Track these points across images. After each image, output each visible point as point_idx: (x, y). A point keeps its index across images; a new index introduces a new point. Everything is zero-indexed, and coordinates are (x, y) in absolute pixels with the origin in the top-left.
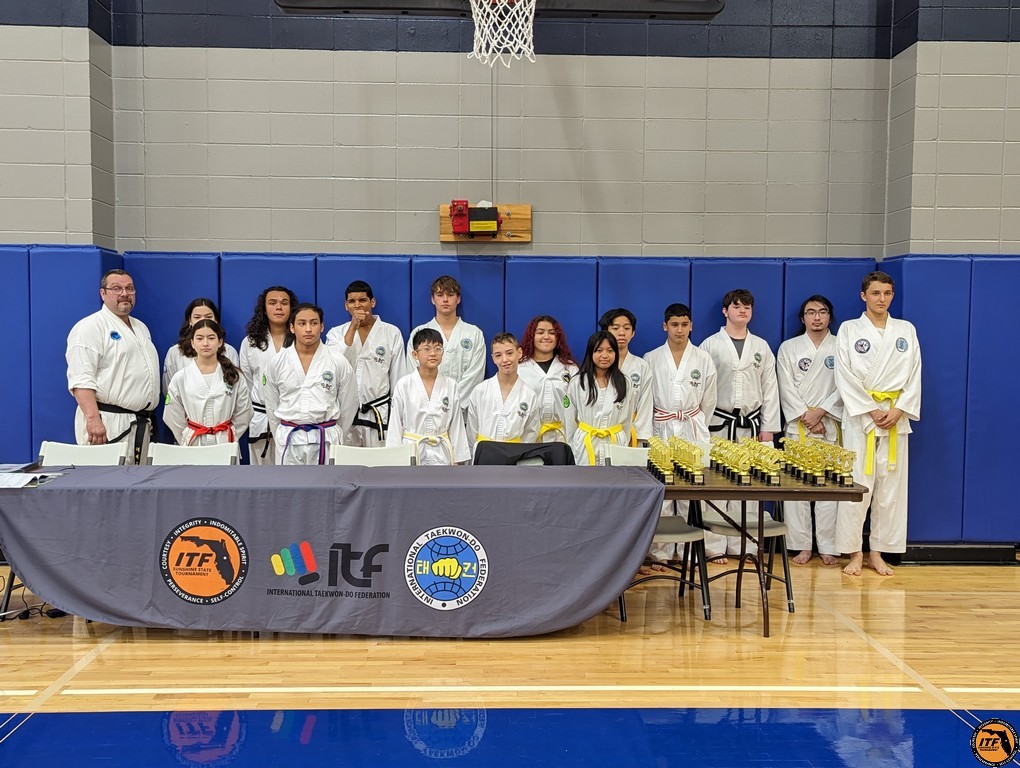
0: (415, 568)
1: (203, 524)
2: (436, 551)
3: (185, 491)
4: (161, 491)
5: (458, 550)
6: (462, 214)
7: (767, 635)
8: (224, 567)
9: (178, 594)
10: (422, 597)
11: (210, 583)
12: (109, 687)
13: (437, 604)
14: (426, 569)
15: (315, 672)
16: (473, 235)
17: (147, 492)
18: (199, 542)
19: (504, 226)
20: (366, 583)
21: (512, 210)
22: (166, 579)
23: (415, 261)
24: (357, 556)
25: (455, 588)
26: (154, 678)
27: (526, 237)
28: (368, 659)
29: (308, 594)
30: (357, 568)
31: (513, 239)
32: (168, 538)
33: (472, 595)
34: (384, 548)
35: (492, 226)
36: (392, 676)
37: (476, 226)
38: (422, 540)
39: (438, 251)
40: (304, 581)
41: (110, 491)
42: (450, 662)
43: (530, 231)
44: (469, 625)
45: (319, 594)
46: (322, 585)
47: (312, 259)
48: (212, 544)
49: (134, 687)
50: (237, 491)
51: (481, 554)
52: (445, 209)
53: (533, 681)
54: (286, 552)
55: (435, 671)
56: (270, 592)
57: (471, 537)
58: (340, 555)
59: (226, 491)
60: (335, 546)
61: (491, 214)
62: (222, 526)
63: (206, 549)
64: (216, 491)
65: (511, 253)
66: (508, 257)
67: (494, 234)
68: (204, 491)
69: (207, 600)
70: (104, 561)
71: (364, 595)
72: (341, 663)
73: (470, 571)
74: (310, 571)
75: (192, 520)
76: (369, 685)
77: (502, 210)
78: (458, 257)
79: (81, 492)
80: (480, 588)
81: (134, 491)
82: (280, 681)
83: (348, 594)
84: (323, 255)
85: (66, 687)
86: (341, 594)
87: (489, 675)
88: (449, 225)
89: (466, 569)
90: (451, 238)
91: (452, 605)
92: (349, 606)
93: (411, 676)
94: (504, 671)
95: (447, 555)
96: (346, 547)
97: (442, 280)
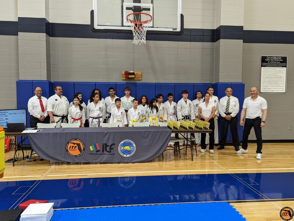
0: (120, 148)
1: (75, 140)
2: (125, 145)
3: (71, 133)
4: (66, 133)
5: (129, 144)
6: (127, 74)
7: (192, 160)
8: (80, 149)
9: (70, 155)
10: (122, 154)
11: (77, 152)
12: (57, 174)
13: (125, 156)
14: (123, 148)
15: (100, 170)
16: (129, 78)
17: (63, 133)
18: (74, 144)
19: (136, 76)
20: (110, 152)
21: (138, 73)
22: (67, 152)
23: (117, 84)
24: (108, 146)
25: (129, 152)
26: (66, 172)
27: (141, 79)
28: (111, 167)
29: (98, 154)
30: (108, 149)
31: (138, 79)
32: (68, 143)
33: (132, 154)
34: (114, 144)
35: (133, 76)
36: (117, 170)
37: (130, 76)
38: (122, 142)
39: (122, 81)
40: (97, 152)
41: (55, 133)
42: (128, 167)
43: (141, 77)
44: (131, 161)
45: (100, 154)
46: (101, 152)
47: (94, 83)
48: (77, 144)
49: (62, 174)
50: (83, 133)
51: (134, 145)
52: (123, 73)
53: (146, 170)
54: (93, 146)
55: (126, 169)
56: (90, 154)
57: (132, 142)
58: (105, 146)
59: (80, 133)
60: (103, 144)
61: (133, 74)
62: (79, 140)
63: (76, 145)
64: (78, 133)
65: (137, 82)
66: (137, 83)
67: (134, 78)
68: (75, 133)
69: (76, 156)
70: (54, 148)
71: (110, 154)
72: (106, 168)
73: (132, 148)
74: (98, 149)
75: (73, 139)
76: (112, 172)
77: (136, 73)
78: (126, 83)
79: (49, 133)
80: (134, 152)
81: (60, 133)
82: (93, 172)
83: (106, 154)
84: (97, 82)
85: (48, 175)
86: (105, 154)
87: (137, 170)
88: (124, 76)
89: (131, 148)
90: (124, 79)
91: (128, 156)
92: (106, 156)
93: (121, 170)
94: (140, 169)
95: (127, 146)
96: (106, 144)
97: (127, 88)
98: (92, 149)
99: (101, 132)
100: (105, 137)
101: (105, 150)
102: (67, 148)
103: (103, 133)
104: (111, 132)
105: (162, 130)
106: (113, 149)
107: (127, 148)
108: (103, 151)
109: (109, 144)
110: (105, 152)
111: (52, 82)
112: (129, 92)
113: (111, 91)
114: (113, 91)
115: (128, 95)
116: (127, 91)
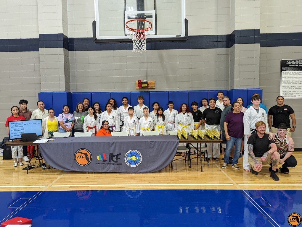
0: (127, 158)
1: (83, 150)
2: (131, 155)
3: (79, 143)
4: (74, 143)
5: (135, 155)
6: (140, 83)
7: (202, 172)
8: (87, 159)
9: (78, 164)
10: (128, 164)
11: (84, 162)
12: (61, 185)
13: (131, 166)
14: (129, 158)
15: (104, 181)
16: (143, 87)
17: (71, 143)
18: (82, 153)
19: (149, 85)
20: (117, 162)
21: (151, 82)
22: (75, 161)
23: (131, 93)
24: (114, 156)
25: (135, 162)
26: (71, 183)
27: (154, 87)
28: (116, 178)
29: (105, 164)
30: (114, 158)
31: (151, 88)
32: (76, 153)
33: (139, 164)
34: (120, 154)
35: (146, 85)
36: (120, 182)
37: (143, 85)
38: (128, 152)
39: (136, 91)
40: (104, 161)
41: (63, 143)
42: (133, 179)
43: (155, 86)
44: (138, 171)
45: (107, 164)
47: (110, 93)
48: (85, 154)
49: (66, 185)
50: (90, 143)
51: (140, 155)
52: (137, 82)
54: (100, 155)
55: (130, 181)
56: (97, 164)
57: (138, 152)
58: (111, 156)
59: (87, 143)
60: (110, 154)
61: (146, 83)
62: (87, 150)
63: (83, 155)
64: (85, 143)
65: (151, 91)
66: (150, 92)
67: (147, 87)
68: (83, 143)
69: (84, 165)
70: (62, 158)
71: (116, 164)
72: (110, 179)
73: (138, 159)
75: (80, 149)
77: (149, 82)
78: (140, 92)
79: (58, 143)
80: (140, 162)
81: (68, 143)
82: (96, 183)
83: (113, 164)
84: (112, 92)
85: (52, 185)
86: (111, 164)
87: (141, 181)
88: (138, 85)
89: (137, 159)
90: (138, 88)
91: (135, 166)
92: (112, 167)
95: (133, 156)
96: (112, 154)
97: (139, 97)
98: (98, 159)
99: (107, 142)
100: (111, 147)
101: (111, 160)
102: (75, 158)
103: (109, 143)
104: (117, 142)
105: (169, 140)
106: (119, 159)
107: (133, 158)
108: (110, 161)
109: (116, 154)
110: (112, 162)
111: (72, 93)
112: (142, 101)
113: (124, 100)
114: (126, 100)
115: (141, 104)
116: (139, 99)
